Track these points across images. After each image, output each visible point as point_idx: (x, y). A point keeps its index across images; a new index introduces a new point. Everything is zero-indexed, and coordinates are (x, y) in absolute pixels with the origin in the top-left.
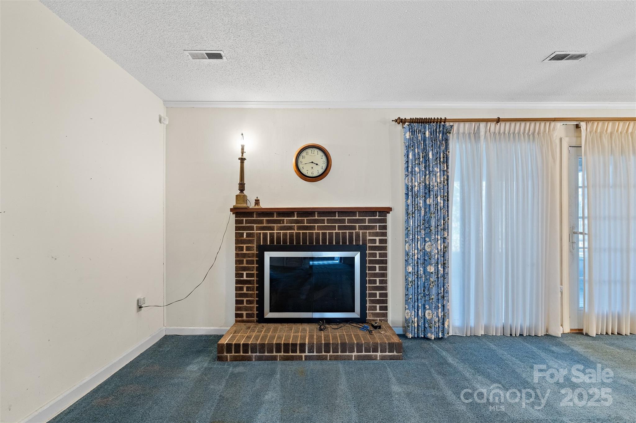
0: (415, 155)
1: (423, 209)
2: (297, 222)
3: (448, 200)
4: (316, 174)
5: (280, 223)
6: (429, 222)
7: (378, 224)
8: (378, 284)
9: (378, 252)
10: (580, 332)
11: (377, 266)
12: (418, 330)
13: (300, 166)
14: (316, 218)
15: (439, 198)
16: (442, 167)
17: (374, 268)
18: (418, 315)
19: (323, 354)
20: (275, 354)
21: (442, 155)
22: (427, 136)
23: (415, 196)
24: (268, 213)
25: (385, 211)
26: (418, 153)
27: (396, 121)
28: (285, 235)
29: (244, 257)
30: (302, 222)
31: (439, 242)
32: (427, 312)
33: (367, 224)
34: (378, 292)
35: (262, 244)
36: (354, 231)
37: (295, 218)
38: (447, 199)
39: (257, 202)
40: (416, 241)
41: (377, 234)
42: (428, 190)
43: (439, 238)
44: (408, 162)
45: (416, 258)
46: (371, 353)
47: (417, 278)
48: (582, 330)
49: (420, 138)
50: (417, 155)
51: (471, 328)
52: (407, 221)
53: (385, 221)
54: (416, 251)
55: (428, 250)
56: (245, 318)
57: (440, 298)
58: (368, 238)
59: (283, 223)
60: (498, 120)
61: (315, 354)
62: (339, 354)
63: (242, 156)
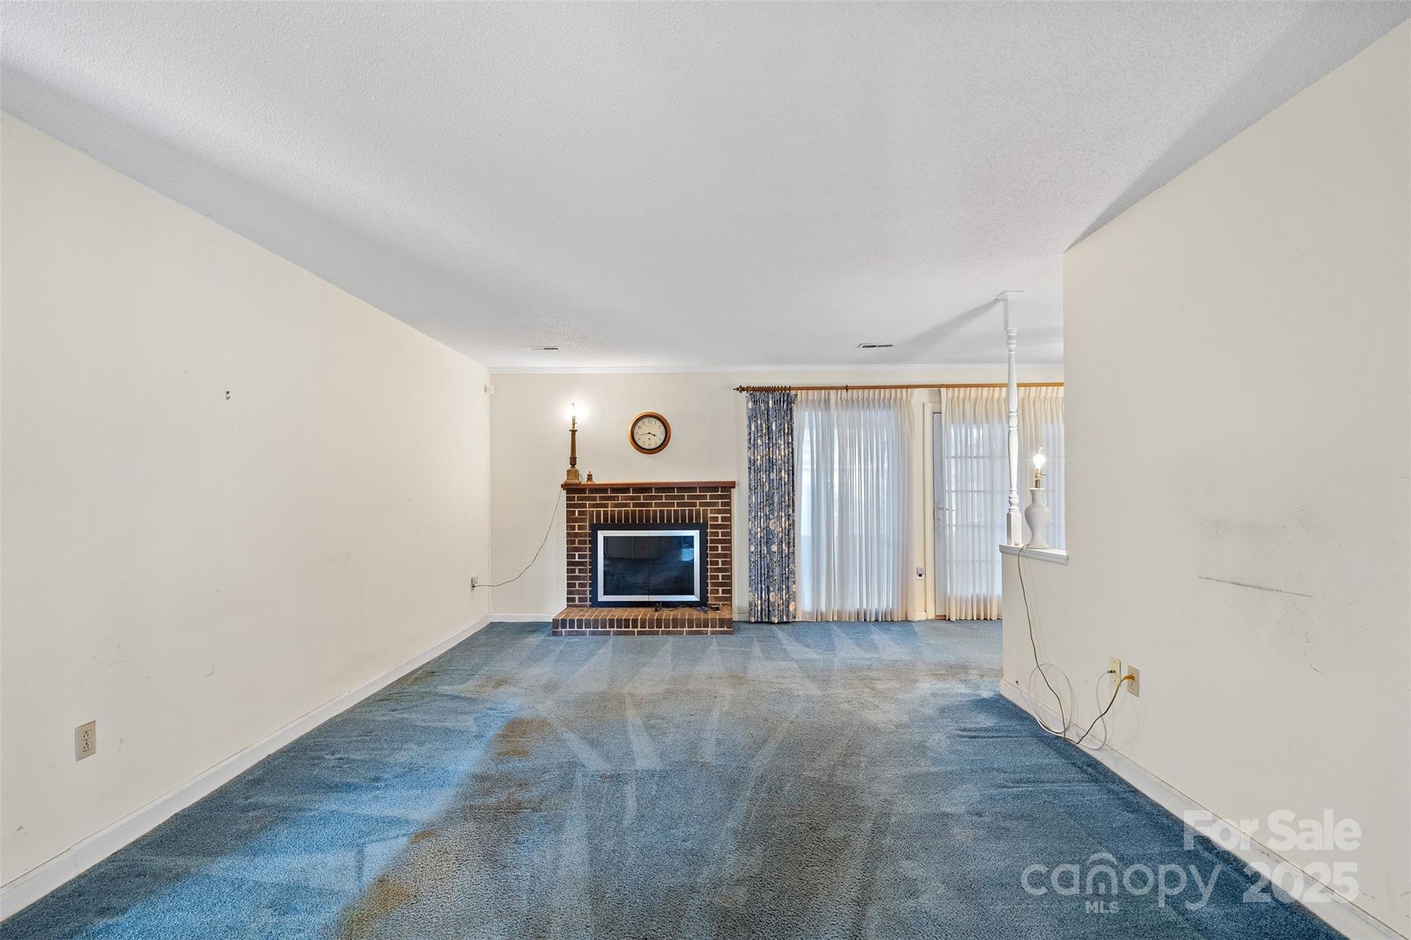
0: (757, 427)
1: (767, 484)
2: (632, 498)
3: (793, 475)
4: (653, 446)
5: (615, 500)
6: (772, 498)
7: (720, 501)
8: (720, 566)
9: (720, 531)
10: (944, 618)
11: (720, 546)
12: (761, 614)
13: (636, 438)
14: (653, 494)
15: (783, 472)
16: (786, 439)
17: (717, 549)
18: (761, 598)
19: (656, 629)
20: (608, 629)
21: (786, 425)
22: (771, 406)
23: (758, 471)
24: (602, 489)
25: (728, 487)
26: (761, 424)
27: (738, 389)
28: (620, 512)
29: (577, 537)
30: (639, 498)
31: (783, 519)
32: (771, 594)
33: (708, 500)
34: (720, 574)
35: (595, 522)
36: (694, 508)
37: (631, 494)
38: (792, 473)
39: (590, 477)
40: (759, 518)
41: (719, 512)
42: (771, 462)
43: (783, 515)
44: (750, 433)
45: (759, 537)
46: (702, 629)
47: (761, 557)
48: (945, 616)
49: (763, 408)
50: (759, 426)
51: (821, 614)
52: (750, 497)
53: (729, 497)
54: (759, 529)
55: (772, 528)
56: (577, 602)
57: (784, 579)
58: (710, 515)
59: (618, 500)
60: (847, 388)
61: (647, 629)
62: (671, 629)
63: (574, 427)
